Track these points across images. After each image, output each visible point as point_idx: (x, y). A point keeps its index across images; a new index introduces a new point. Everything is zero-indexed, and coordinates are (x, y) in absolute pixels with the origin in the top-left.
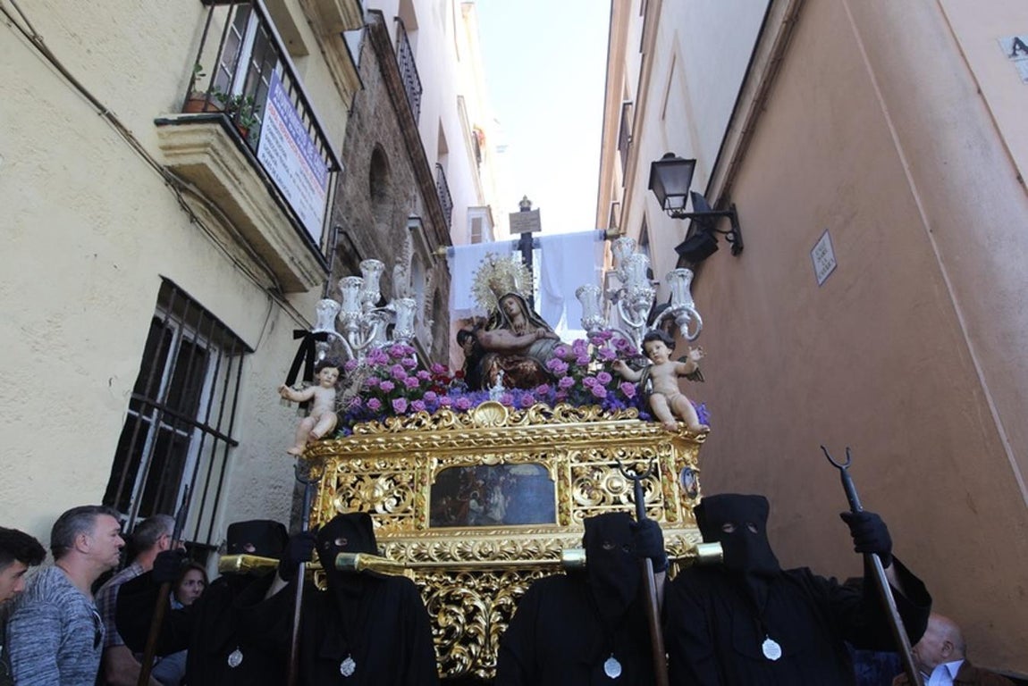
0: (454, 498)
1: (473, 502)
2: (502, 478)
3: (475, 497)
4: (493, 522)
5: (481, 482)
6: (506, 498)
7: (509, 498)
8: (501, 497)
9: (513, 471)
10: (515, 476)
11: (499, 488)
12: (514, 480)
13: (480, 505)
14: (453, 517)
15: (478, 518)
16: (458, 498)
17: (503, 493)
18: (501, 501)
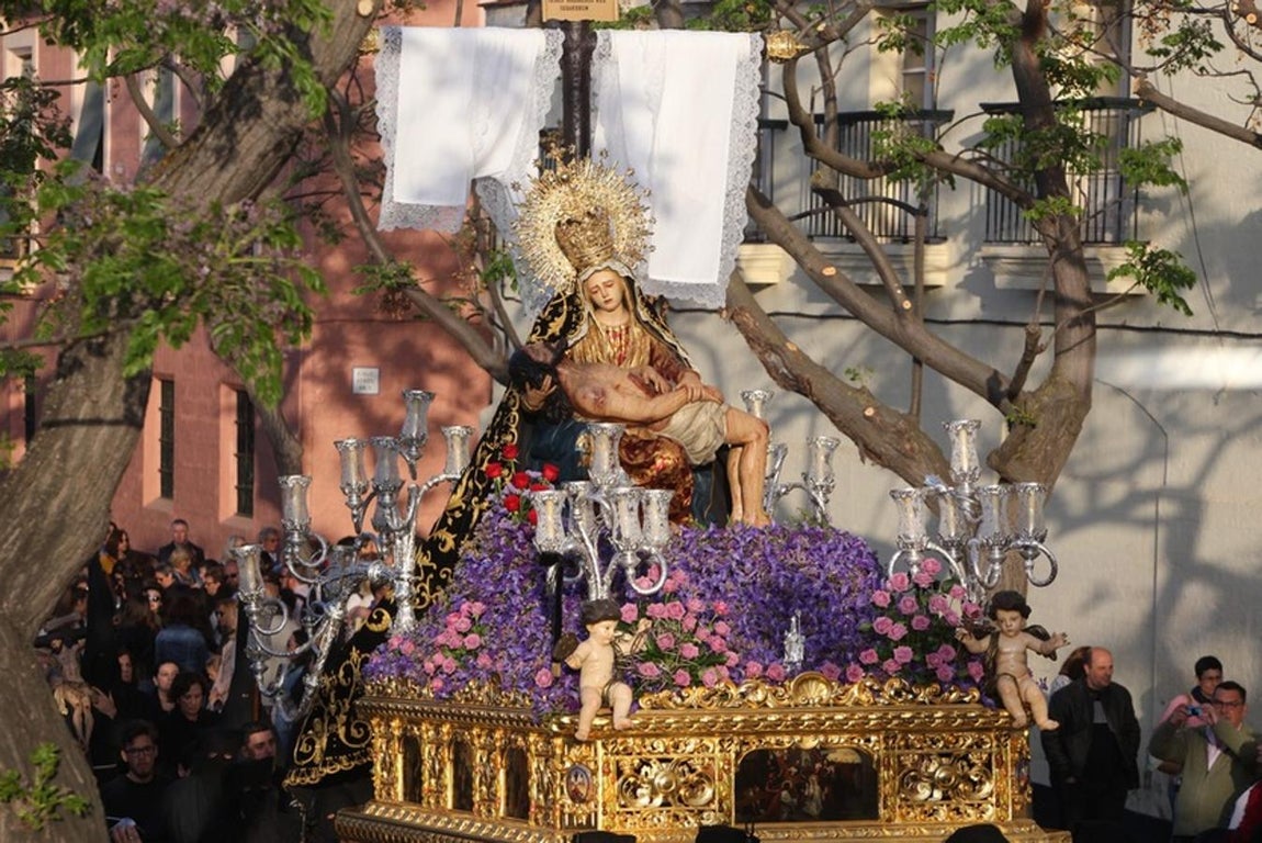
0: (762, 789)
1: (784, 793)
2: (818, 766)
3: (787, 787)
4: (808, 817)
5: (794, 770)
6: (822, 789)
7: (826, 790)
8: (817, 788)
9: (831, 757)
10: (832, 763)
11: (814, 778)
12: (832, 768)
13: (793, 797)
14: (762, 811)
15: (791, 813)
16: (767, 788)
17: (819, 784)
18: (817, 793)
